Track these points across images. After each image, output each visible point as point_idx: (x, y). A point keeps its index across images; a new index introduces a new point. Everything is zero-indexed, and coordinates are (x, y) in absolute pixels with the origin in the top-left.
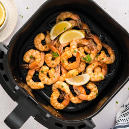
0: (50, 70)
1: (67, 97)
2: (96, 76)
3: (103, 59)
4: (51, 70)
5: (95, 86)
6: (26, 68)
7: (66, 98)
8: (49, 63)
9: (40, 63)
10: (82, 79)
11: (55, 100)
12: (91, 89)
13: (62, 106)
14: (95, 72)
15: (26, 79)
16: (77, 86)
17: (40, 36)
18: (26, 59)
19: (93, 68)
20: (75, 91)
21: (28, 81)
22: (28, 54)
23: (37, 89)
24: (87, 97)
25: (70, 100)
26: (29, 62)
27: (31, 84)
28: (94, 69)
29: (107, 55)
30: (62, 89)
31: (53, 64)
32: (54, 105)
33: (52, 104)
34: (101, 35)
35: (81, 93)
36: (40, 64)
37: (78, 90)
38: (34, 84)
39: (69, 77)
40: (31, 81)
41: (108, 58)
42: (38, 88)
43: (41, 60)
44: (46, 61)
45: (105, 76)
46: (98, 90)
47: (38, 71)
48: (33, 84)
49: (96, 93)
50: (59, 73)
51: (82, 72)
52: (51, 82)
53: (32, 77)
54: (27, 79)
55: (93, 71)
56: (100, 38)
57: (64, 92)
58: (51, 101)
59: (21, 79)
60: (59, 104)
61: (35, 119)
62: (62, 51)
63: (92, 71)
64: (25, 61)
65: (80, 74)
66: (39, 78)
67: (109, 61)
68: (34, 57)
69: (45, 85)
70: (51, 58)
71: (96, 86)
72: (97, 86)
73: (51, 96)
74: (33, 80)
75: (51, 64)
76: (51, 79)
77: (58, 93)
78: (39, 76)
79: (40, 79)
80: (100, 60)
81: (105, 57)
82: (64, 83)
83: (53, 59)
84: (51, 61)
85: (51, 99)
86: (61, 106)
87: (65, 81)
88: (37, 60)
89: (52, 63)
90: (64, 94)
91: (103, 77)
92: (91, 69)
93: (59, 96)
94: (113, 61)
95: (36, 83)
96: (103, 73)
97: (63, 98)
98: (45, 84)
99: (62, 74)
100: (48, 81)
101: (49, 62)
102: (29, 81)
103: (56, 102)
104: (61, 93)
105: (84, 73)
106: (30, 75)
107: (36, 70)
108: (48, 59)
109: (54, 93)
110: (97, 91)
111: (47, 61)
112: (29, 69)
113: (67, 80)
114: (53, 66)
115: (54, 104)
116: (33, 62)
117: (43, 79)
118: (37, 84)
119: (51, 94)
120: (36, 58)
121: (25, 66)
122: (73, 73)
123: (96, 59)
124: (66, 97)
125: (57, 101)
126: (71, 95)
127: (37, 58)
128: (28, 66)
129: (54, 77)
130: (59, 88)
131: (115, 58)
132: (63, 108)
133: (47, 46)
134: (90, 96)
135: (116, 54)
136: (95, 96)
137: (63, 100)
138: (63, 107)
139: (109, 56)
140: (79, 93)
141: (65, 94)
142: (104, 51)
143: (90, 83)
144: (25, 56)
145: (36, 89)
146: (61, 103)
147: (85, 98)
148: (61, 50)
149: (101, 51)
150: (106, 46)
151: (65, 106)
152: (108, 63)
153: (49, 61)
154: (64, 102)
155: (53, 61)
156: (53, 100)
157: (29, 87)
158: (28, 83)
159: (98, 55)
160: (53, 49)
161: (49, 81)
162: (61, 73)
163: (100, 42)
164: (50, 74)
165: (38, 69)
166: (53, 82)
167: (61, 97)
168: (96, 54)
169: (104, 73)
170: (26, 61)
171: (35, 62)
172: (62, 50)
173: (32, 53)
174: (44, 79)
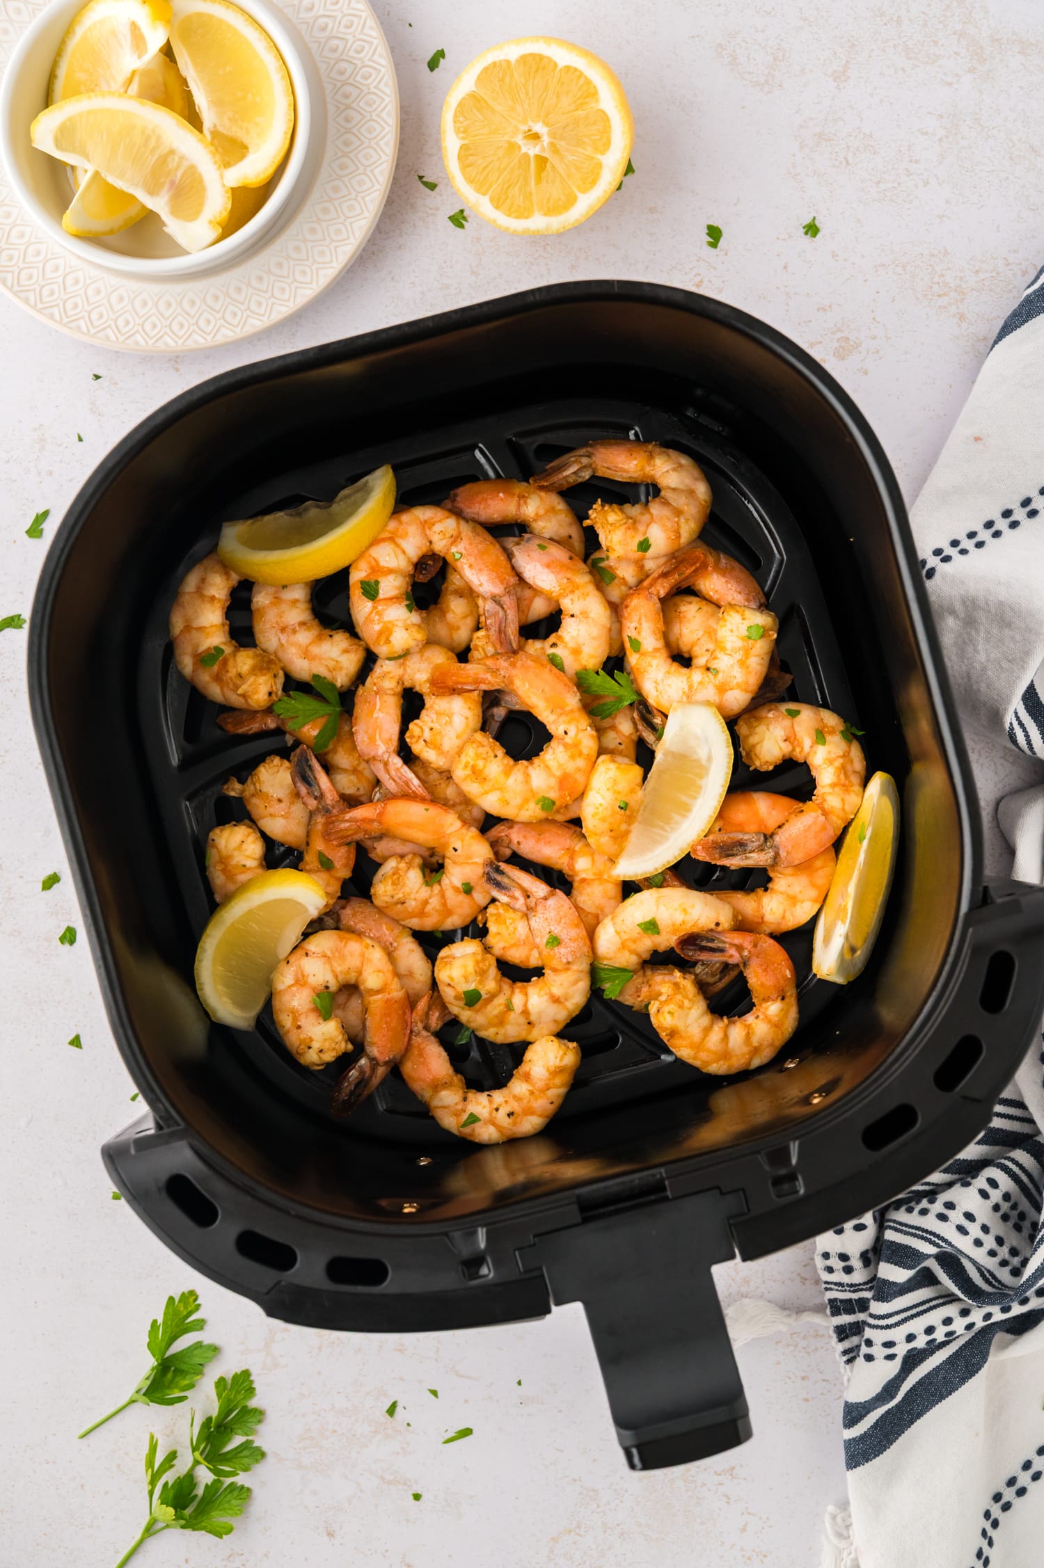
0: (491, 939)
1: (737, 939)
2: (725, 663)
3: (644, 546)
4: (492, 928)
5: (784, 707)
6: (376, 1081)
7: (739, 948)
8: (447, 912)
9: (402, 969)
10: (689, 766)
11: (707, 1031)
12: (786, 748)
13: (774, 1008)
14: (697, 651)
15: (447, 1133)
16: (710, 832)
17: (224, 861)
18: (316, 1045)
19: (656, 650)
20: (735, 863)
21: (465, 1125)
22: (295, 1014)
23: (558, 1102)
24: (825, 813)
25: (772, 936)
26: (351, 1039)
27: (501, 1116)
28: (668, 644)
29: (634, 501)
30: (667, 940)
31: (468, 890)
32: (736, 1063)
33: (716, 1068)
34: (478, 454)
35: (772, 835)
36: (410, 974)
37: (741, 844)
38: (517, 1098)
39: (620, 837)
40: (480, 1104)
41: (656, 508)
42: (557, 1091)
43: (390, 954)
44: (415, 923)
45: (765, 606)
46: (825, 705)
47: (448, 1018)
48: (515, 1106)
49: (832, 732)
50: (546, 898)
51: (635, 737)
52: (576, 982)
53: (458, 1080)
54: (449, 1122)
55: (682, 659)
56: (491, 474)
57: (692, 940)
58: (697, 1063)
59: (424, 1162)
60: (750, 1018)
61: (745, 1258)
62: (416, 782)
63: (675, 665)
64: (328, 1065)
65: (644, 756)
66: (500, 1039)
67: (678, 513)
68: (333, 986)
69: (565, 1033)
70: (414, 877)
71: (792, 706)
72: (793, 695)
73: (663, 1035)
74: (480, 1088)
75: (453, 899)
76: (555, 970)
77: (676, 985)
78: (482, 1034)
79: (511, 1040)
80: (639, 565)
81: (641, 528)
82: (636, 898)
83: (433, 867)
84: (436, 888)
85: (684, 1052)
86: (768, 1020)
87: (629, 888)
88: (372, 980)
89: (456, 890)
90: (704, 949)
91: (762, 620)
92: (654, 662)
93: (702, 987)
94: (702, 490)
95: (518, 1087)
96: (731, 605)
97: (726, 967)
98: (557, 1028)
99: (566, 870)
100: (556, 1000)
101: (435, 902)
102: (473, 1119)
103: (726, 1037)
104: (685, 965)
105: (658, 731)
106: (437, 1086)
107: (426, 1028)
108: (412, 904)
109: (652, 1010)
110: (830, 719)
111: (421, 914)
112: (395, 1070)
113: (629, 868)
114: (480, 898)
115: (725, 1055)
116: (365, 1010)
117: (522, 1020)
118: (527, 1077)
119: (655, 1032)
120: (352, 978)
121: (362, 1082)
122: (609, 796)
123: (615, 593)
124: (735, 948)
125: (719, 1026)
126: (747, 904)
127: (360, 973)
128: (374, 1062)
129: (555, 941)
130: (646, 956)
131: (685, 461)
132: (793, 1013)
133: (320, 854)
134: (834, 785)
135: (669, 437)
136: (846, 755)
137: (741, 980)
138: (785, 1012)
139: (654, 490)
140: (761, 849)
141: (713, 941)
142: (597, 505)
143: (742, 729)
144: (293, 1040)
145: (551, 1109)
146: (750, 1007)
147: (824, 828)
148: (407, 783)
149: (587, 523)
150: (573, 470)
151: (791, 992)
152: (688, 528)
153: (426, 902)
154: (755, 978)
155: (445, 881)
156: (698, 1047)
157: (512, 1143)
158: (486, 1133)
159: (596, 555)
160: (366, 826)
161: (556, 991)
162: (558, 880)
163: (521, 487)
164: (516, 956)
165: (430, 1008)
166: (583, 966)
167: (711, 980)
168: (583, 566)
169: (739, 598)
170: (329, 1057)
171: (376, 1001)
172: (407, 773)
173: (301, 981)
174: (525, 1012)
